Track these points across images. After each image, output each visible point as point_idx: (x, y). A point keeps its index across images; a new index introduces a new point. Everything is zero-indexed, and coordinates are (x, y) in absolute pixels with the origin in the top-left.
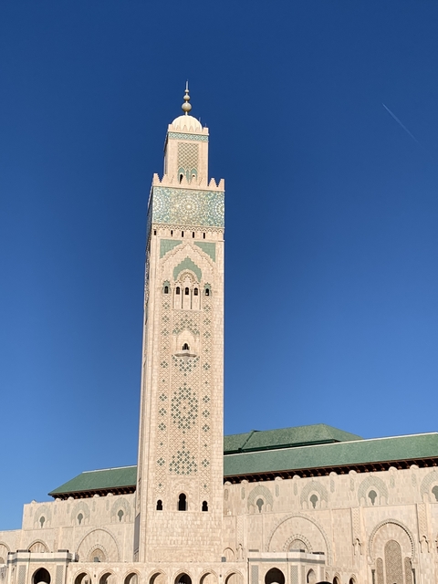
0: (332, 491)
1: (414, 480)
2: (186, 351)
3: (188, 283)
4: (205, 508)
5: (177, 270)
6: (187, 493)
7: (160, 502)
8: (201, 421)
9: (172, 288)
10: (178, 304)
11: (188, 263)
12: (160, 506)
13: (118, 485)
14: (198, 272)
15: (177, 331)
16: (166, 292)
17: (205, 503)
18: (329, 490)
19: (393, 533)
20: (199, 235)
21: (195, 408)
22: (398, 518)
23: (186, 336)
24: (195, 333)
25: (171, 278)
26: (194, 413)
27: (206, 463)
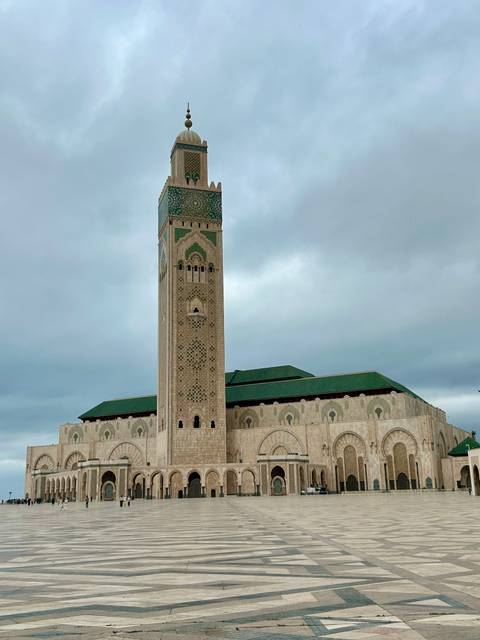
0: (303, 412)
1: (362, 404)
2: (196, 314)
3: (196, 263)
4: (213, 426)
5: (188, 253)
6: (200, 415)
7: (181, 422)
8: (209, 364)
9: (185, 265)
10: (190, 277)
11: (195, 247)
12: (181, 425)
13: (135, 411)
14: (204, 254)
15: (190, 299)
16: (181, 268)
17: (213, 422)
18: (300, 411)
19: (349, 440)
20: (204, 227)
21: (204, 355)
22: (354, 430)
23: (196, 302)
24: (203, 300)
25: (183, 258)
26: (204, 358)
27: (213, 394)
